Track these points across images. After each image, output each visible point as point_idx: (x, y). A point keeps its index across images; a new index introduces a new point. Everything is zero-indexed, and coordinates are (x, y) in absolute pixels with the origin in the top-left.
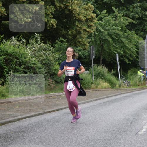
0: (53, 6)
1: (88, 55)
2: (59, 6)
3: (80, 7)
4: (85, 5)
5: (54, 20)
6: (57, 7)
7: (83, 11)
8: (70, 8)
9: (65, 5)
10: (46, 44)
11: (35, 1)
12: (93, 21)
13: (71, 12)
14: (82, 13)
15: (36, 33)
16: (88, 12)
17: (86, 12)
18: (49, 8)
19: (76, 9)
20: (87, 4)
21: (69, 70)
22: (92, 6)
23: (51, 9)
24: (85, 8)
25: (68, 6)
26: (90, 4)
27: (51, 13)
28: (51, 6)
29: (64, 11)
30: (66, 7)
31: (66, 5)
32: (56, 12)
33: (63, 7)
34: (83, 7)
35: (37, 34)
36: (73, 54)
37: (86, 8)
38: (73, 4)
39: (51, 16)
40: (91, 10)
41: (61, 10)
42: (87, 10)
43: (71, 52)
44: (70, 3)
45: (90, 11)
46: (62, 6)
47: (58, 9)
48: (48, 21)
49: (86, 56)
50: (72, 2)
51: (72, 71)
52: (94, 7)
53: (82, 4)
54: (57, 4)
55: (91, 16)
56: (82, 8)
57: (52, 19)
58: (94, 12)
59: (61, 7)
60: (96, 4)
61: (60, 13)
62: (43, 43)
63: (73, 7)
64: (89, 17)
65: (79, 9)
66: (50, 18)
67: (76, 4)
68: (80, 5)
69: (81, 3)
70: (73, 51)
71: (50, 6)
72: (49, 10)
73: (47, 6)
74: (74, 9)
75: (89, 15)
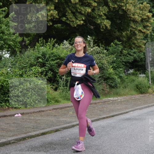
0: (106, 6)
1: (144, 58)
2: (113, 6)
3: (135, 6)
4: (141, 4)
5: (108, 20)
6: (111, 8)
7: (138, 11)
8: (124, 8)
9: (119, 5)
10: (99, 47)
11: (88, 2)
12: (149, 21)
13: (125, 12)
14: (137, 13)
15: (88, 36)
16: (144, 11)
17: (141, 12)
18: (102, 9)
19: (130, 10)
20: (142, 4)
21: (78, 67)
22: (148, 5)
23: (104, 10)
24: (140, 8)
25: (122, 6)
26: (146, 3)
27: (104, 14)
28: (105, 7)
29: (118, 11)
30: (120, 7)
31: (121, 5)
32: (110, 13)
33: (117, 8)
34: (138, 6)
35: (90, 37)
36: (84, 46)
37: (142, 8)
38: (127, 3)
39: (104, 17)
40: (147, 9)
41: (114, 10)
42: (142, 10)
43: (81, 42)
44: (124, 3)
45: (145, 11)
46: (116, 6)
47: (112, 10)
48: (101, 23)
49: (141, 58)
50: (126, 2)
51: (82, 70)
52: (150, 6)
53: (137, 4)
54: (111, 4)
55: (147, 16)
56: (137, 8)
57: (105, 21)
58: (150, 12)
59: (114, 8)
60: (153, 3)
61: (114, 14)
62: (97, 46)
63: (128, 7)
64: (145, 17)
65: (134, 9)
66: (103, 19)
67: (131, 4)
68: (135, 4)
69: (136, 2)
70: (83, 41)
71: (103, 6)
72: (102, 11)
73: (100, 7)
74: (128, 9)
75: (145, 14)
